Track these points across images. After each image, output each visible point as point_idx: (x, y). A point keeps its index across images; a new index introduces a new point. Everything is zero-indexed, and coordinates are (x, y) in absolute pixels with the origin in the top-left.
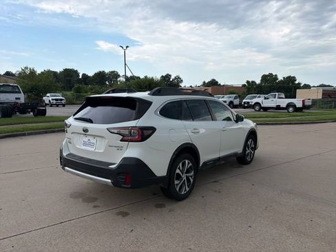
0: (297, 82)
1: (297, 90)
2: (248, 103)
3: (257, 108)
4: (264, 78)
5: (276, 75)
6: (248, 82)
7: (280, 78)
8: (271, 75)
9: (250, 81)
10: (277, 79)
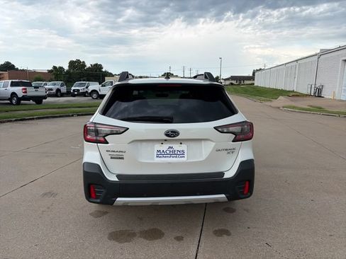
0: (103, 70)
1: (106, 78)
2: (78, 90)
3: (95, 96)
4: (72, 64)
5: (84, 62)
6: (55, 67)
7: (88, 65)
8: (78, 61)
9: (58, 66)
10: (85, 66)
